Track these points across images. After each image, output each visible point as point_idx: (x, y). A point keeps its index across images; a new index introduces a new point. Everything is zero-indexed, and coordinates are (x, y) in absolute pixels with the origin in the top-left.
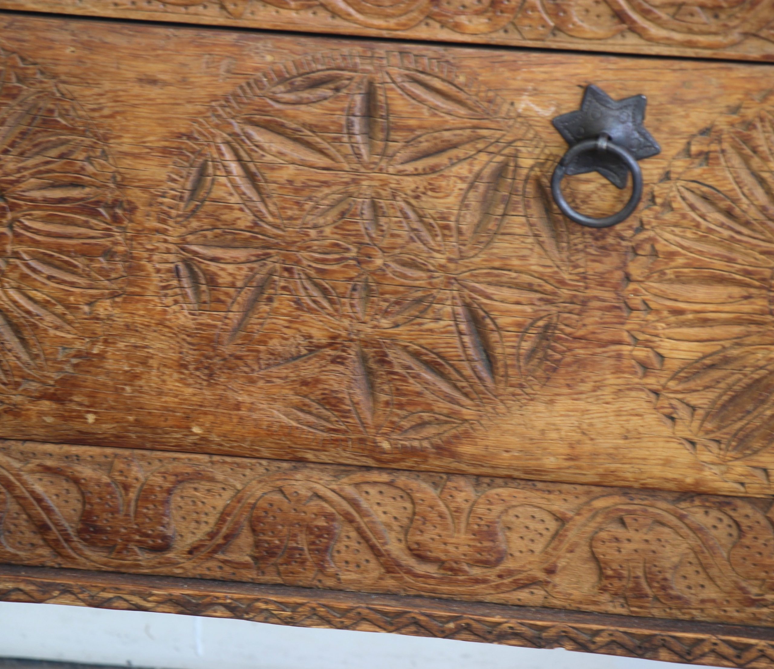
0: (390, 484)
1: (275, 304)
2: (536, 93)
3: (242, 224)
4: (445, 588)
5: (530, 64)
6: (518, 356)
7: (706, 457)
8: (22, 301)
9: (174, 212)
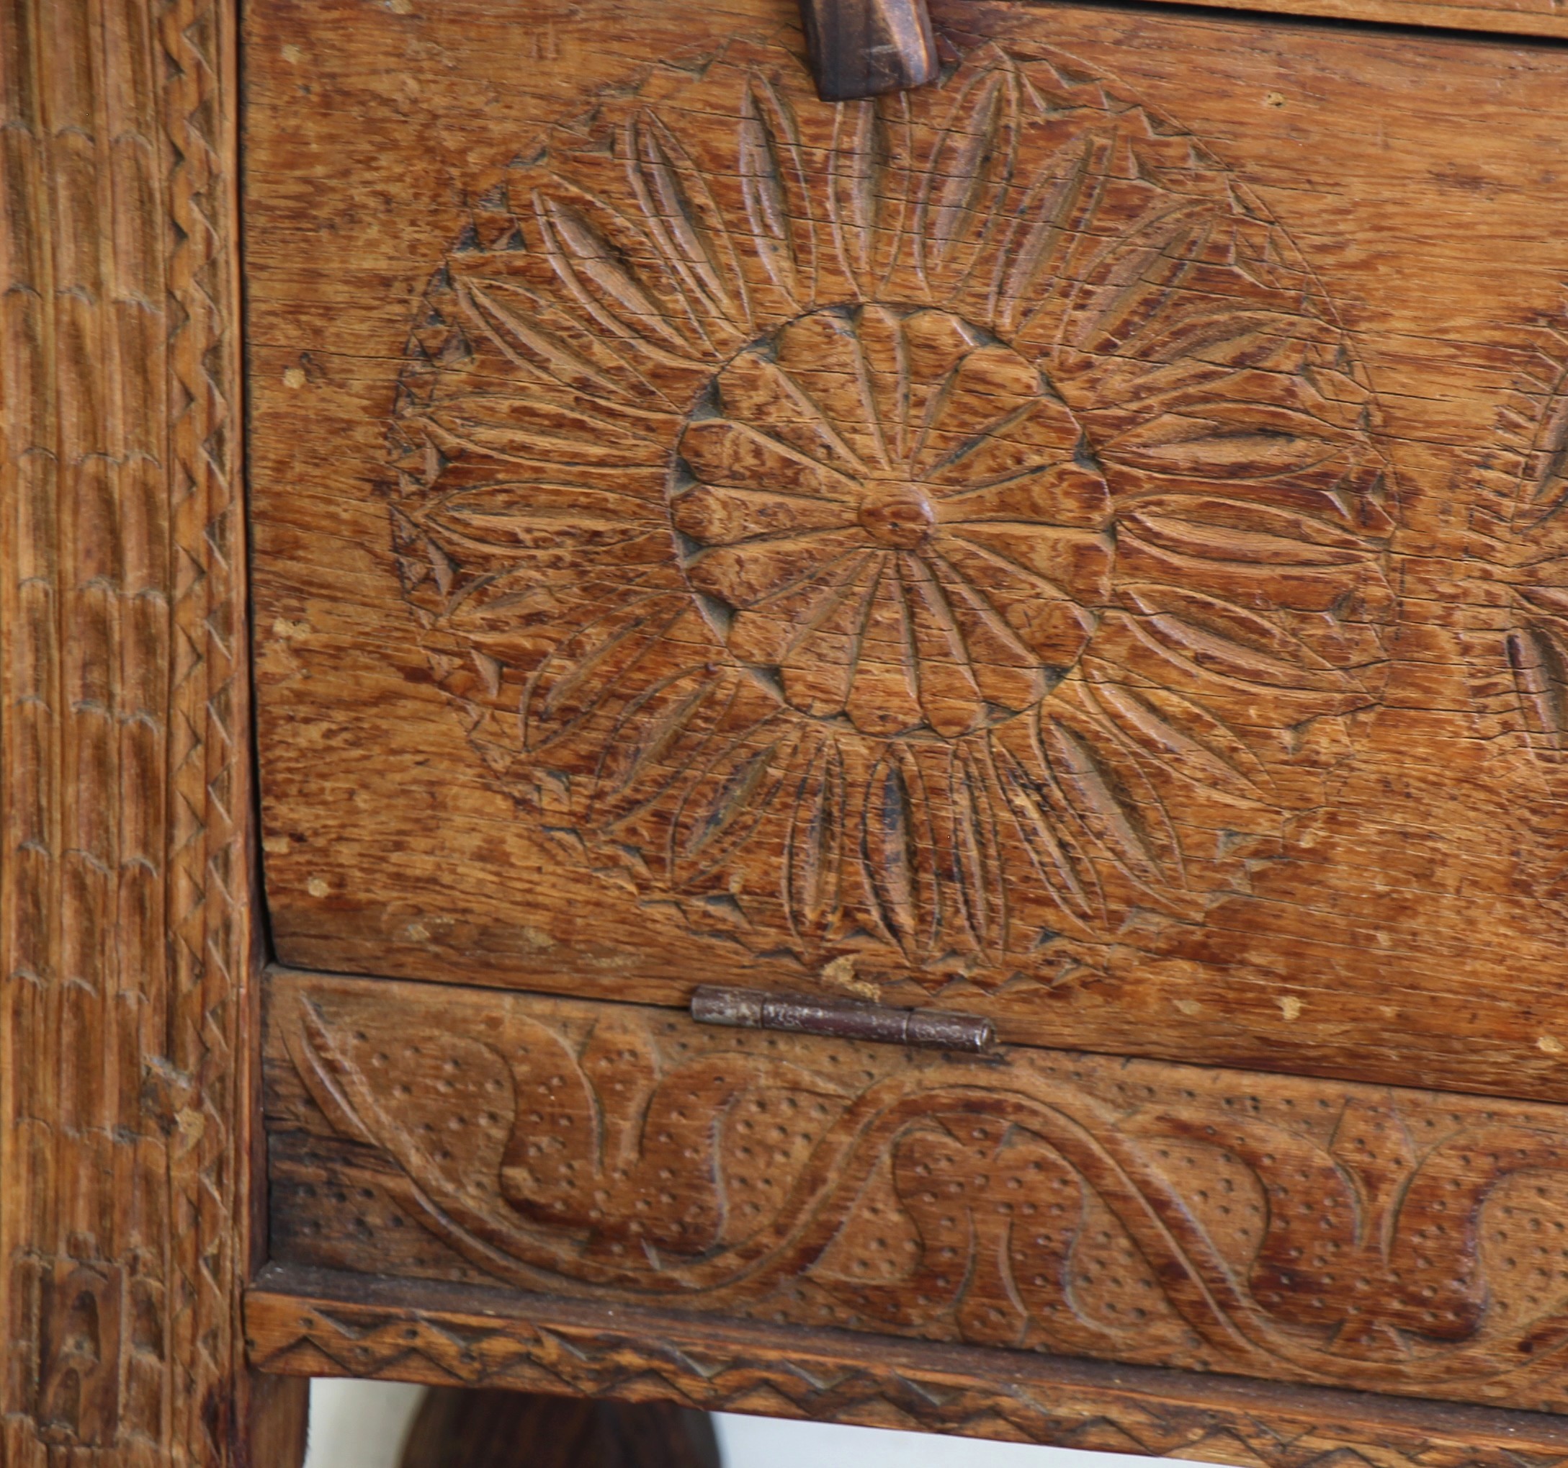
8: (1134, 715)
9: (1509, 506)
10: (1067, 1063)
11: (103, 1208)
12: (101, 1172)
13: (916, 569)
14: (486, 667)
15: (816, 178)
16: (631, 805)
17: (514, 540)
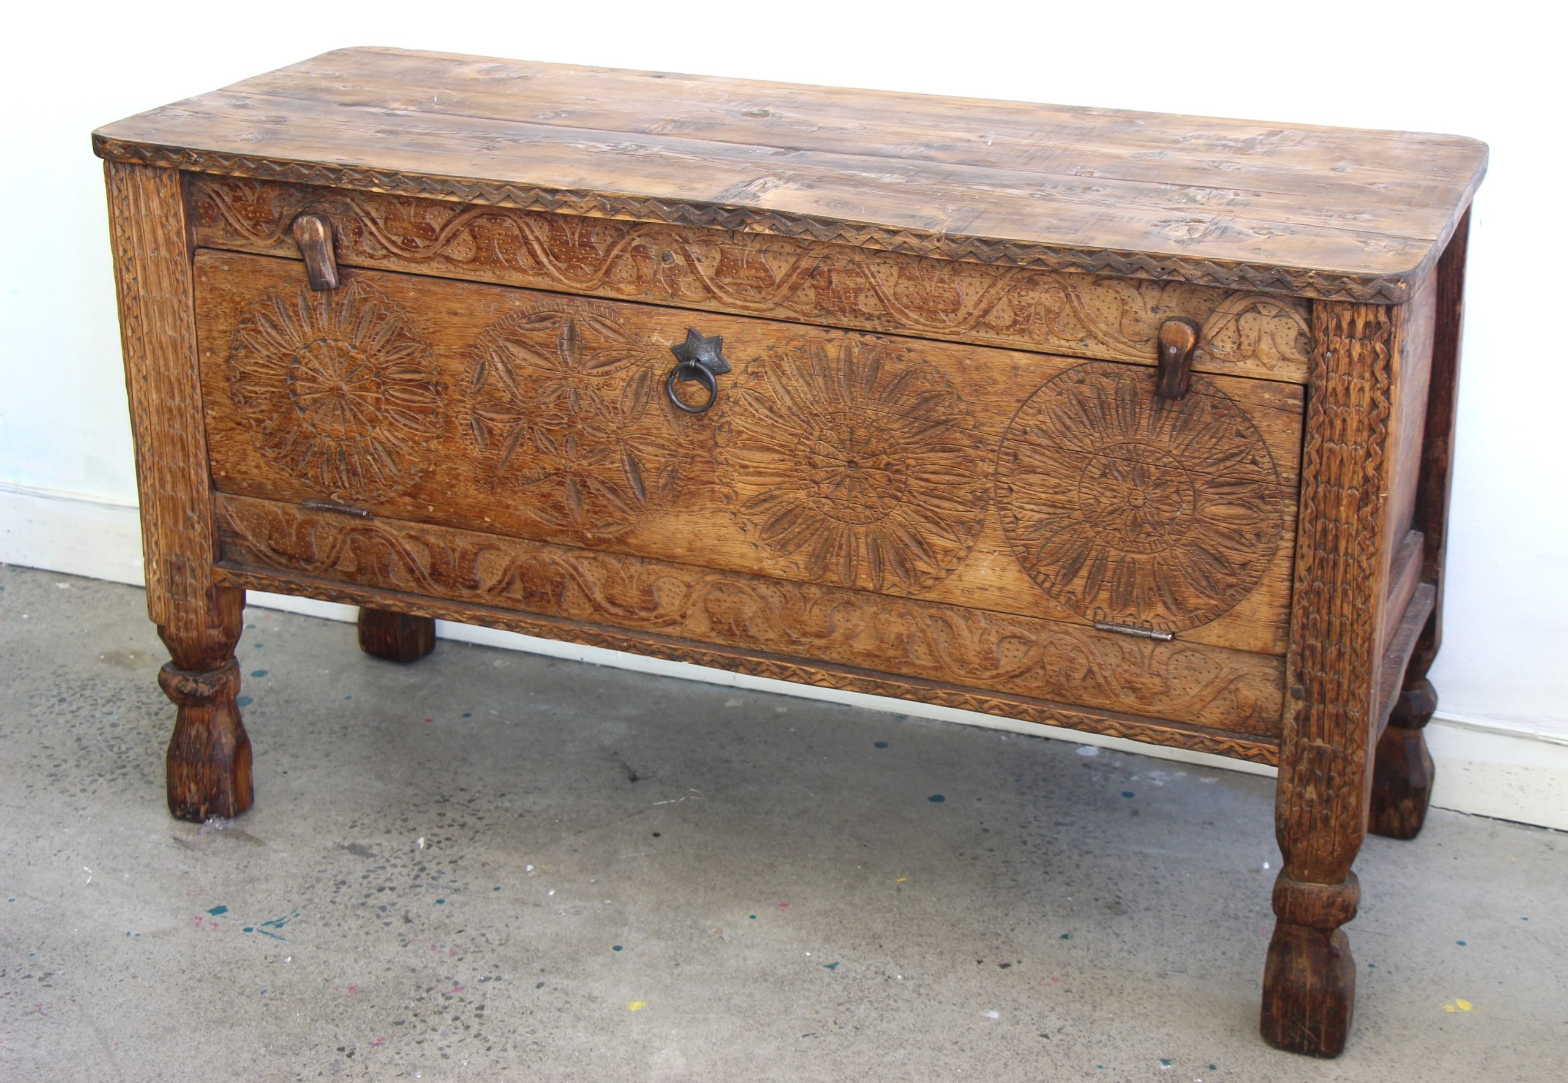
0: (595, 559)
1: (525, 448)
2: (661, 331)
3: (505, 400)
4: (627, 622)
5: (659, 314)
6: (657, 487)
7: (764, 554)
8: (391, 438)
9: (468, 391)
10: (386, 520)
11: (181, 546)
12: (180, 538)
13: (343, 402)
14: (253, 423)
15: (315, 310)
16: (285, 456)
17: (256, 393)
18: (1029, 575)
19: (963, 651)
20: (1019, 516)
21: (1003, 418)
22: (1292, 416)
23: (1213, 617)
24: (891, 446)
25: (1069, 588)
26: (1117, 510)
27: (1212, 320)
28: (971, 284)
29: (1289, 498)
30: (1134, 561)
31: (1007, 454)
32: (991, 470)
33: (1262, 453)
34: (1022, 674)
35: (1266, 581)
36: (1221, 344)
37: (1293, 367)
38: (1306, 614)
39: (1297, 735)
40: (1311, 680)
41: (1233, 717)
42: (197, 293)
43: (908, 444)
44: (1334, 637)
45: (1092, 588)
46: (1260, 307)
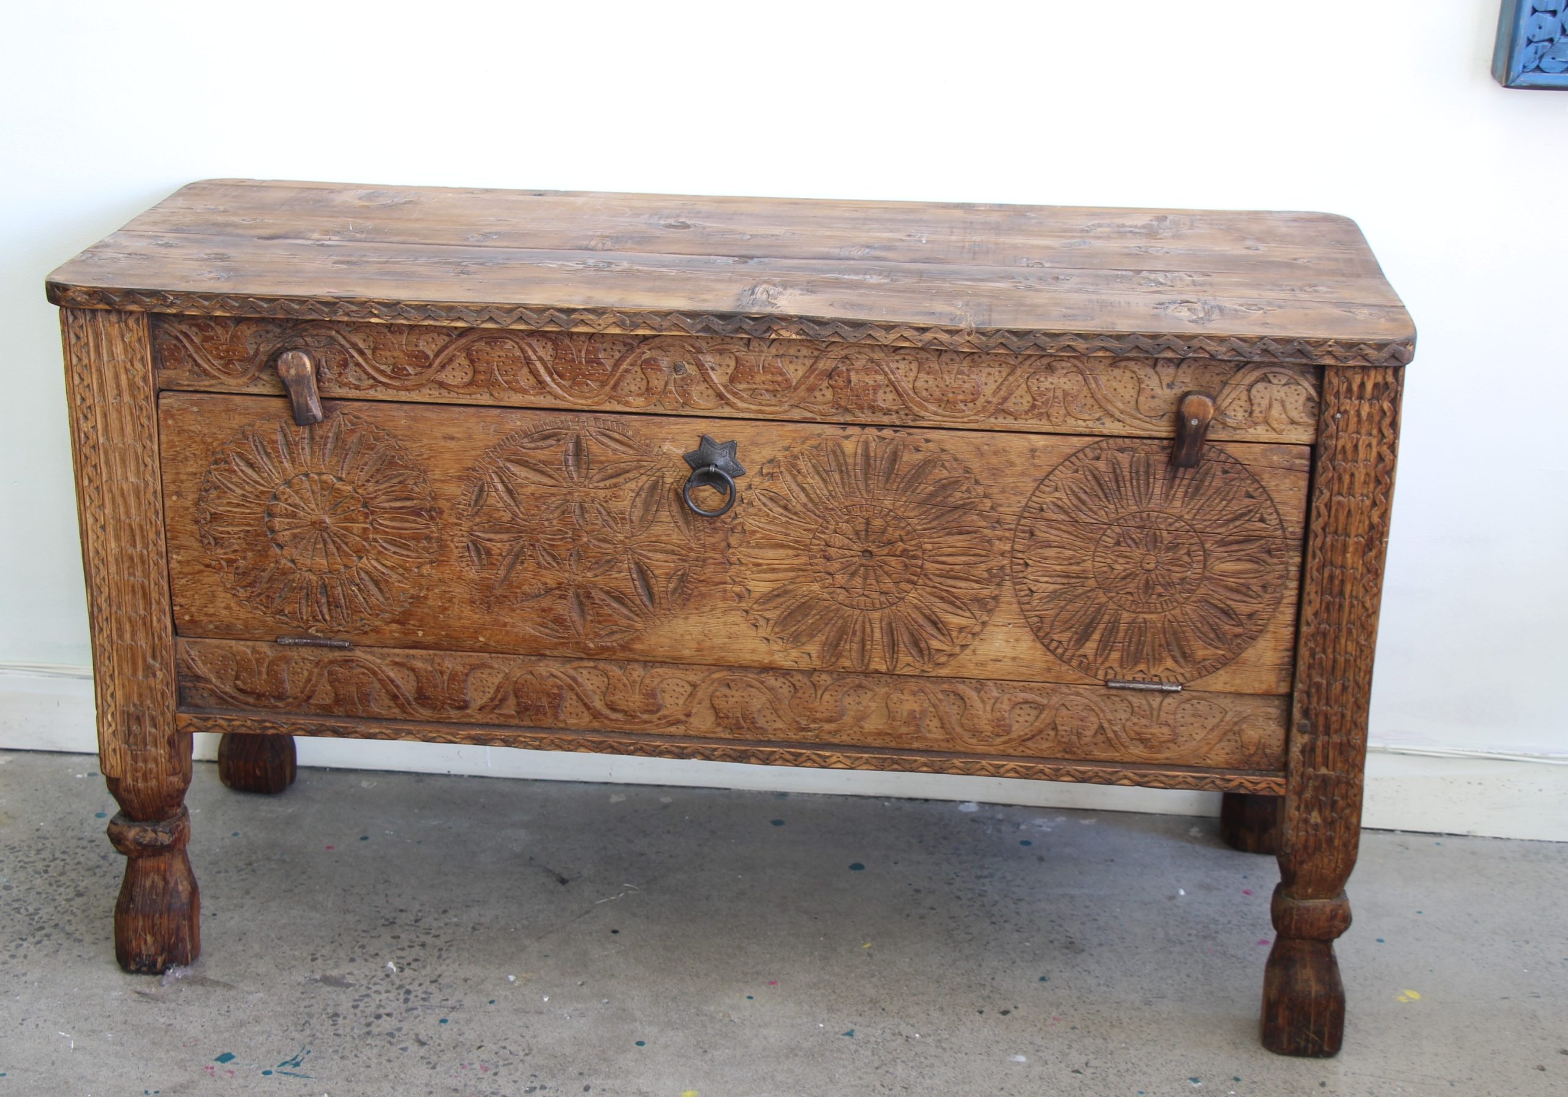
0: (595, 668)
1: (525, 565)
2: (673, 440)
3: (504, 519)
4: (628, 726)
5: (670, 424)
6: (667, 592)
7: (775, 647)
8: (379, 567)
9: (465, 513)
10: (368, 650)
11: (140, 695)
12: (139, 687)
13: (326, 535)
14: (224, 563)
15: (297, 444)
16: (260, 594)
17: (229, 533)
18: (1042, 643)
19: (976, 720)
20: (1034, 589)
21: (1019, 498)
22: (1299, 474)
23: (1219, 666)
24: (908, 533)
25: (1081, 652)
26: (1130, 574)
27: (1225, 392)
28: (989, 374)
29: (1294, 550)
30: (1145, 622)
31: (1023, 532)
32: (1008, 547)
33: (1270, 510)
34: (1033, 737)
35: (1271, 628)
36: (1233, 413)
37: (1301, 429)
38: (1313, 654)
39: (1304, 766)
40: (1317, 715)
41: (1237, 756)
42: (163, 437)
43: (925, 529)
44: (1339, 673)
45: (1104, 650)
46: (1270, 376)
